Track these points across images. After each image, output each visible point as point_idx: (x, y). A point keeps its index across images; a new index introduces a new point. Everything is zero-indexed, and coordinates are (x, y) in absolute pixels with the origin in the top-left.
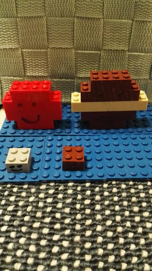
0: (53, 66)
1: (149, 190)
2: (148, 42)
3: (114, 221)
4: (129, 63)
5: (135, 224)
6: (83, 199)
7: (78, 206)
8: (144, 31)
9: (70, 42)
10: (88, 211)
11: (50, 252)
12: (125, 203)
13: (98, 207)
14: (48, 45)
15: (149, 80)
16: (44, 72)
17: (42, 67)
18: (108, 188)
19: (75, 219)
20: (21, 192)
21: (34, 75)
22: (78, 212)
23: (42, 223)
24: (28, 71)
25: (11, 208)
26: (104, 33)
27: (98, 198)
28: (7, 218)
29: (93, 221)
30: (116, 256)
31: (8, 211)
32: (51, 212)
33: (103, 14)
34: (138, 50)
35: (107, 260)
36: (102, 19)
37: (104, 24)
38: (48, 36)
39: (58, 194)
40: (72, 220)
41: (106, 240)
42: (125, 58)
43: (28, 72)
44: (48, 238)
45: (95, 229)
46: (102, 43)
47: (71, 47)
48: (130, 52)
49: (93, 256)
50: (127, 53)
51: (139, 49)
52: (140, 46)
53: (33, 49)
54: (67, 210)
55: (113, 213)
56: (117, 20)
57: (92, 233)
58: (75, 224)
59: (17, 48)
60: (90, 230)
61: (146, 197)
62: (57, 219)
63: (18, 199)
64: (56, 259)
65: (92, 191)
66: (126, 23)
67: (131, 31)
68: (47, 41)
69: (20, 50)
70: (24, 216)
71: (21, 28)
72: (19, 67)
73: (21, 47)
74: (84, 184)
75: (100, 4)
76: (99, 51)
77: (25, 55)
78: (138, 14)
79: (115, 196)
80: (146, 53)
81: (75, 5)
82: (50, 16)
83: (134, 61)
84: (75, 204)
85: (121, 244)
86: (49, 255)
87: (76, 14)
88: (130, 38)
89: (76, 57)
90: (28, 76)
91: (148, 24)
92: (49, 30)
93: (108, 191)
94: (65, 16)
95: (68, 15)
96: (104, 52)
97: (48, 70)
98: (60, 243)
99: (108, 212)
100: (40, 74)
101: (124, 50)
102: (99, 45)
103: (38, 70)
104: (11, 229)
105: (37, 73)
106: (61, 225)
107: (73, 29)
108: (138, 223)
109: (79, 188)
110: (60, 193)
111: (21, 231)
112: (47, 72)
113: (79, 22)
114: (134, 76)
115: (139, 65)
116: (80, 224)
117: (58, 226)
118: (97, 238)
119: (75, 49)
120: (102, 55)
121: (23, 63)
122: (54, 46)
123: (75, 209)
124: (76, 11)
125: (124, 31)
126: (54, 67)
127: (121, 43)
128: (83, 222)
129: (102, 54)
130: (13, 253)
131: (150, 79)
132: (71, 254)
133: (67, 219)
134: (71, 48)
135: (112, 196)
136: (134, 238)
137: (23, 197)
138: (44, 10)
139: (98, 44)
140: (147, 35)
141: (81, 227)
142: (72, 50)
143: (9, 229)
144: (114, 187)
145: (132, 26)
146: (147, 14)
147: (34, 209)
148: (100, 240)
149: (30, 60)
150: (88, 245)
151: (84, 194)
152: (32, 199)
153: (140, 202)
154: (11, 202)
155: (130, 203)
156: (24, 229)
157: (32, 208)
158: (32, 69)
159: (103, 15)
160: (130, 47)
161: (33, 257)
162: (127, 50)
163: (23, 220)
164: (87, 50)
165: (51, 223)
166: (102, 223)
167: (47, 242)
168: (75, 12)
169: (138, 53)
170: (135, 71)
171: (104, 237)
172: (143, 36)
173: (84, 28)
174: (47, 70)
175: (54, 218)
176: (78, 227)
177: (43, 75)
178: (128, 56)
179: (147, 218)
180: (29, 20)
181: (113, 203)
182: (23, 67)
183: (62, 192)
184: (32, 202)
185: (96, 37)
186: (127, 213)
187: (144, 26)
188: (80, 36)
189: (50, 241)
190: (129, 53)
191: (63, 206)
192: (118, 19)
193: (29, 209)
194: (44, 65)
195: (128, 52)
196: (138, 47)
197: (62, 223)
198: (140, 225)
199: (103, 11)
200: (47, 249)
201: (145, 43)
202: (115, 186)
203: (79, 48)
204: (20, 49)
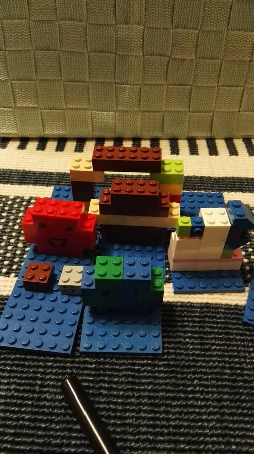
4: (117, 94)
8: (128, 64)
9: (58, 74)
14: (37, 77)
16: (34, 103)
17: (32, 98)
21: (24, 106)
26: (90, 66)
33: (87, 49)
36: (87, 53)
37: (89, 58)
38: (36, 68)
43: (18, 103)
47: (59, 79)
51: (125, 82)
52: (126, 79)
53: (23, 81)
59: (6, 80)
66: (109, 57)
67: (115, 64)
68: (36, 73)
70: (14, 225)
71: (9, 61)
72: (9, 98)
75: (83, 39)
77: (15, 86)
78: (120, 48)
80: (132, 86)
81: (60, 40)
82: (36, 49)
83: (121, 92)
87: (61, 48)
88: (115, 71)
89: (65, 88)
90: (19, 108)
91: (131, 58)
92: (37, 62)
94: (51, 50)
95: (54, 49)
96: (92, 84)
101: (111, 82)
103: (28, 101)
105: (27, 104)
107: (59, 62)
112: (37, 104)
113: (65, 55)
114: (123, 107)
121: (13, 95)
122: (42, 78)
124: (62, 45)
125: (109, 65)
127: (106, 76)
129: (90, 86)
137: (13, 214)
138: (31, 44)
140: (130, 68)
145: (115, 59)
146: (128, 48)
149: (20, 91)
158: (22, 101)
169: (125, 86)
170: (123, 103)
172: (127, 69)
173: (70, 61)
178: (116, 88)
180: (17, 53)
182: (12, 99)
187: (126, 60)
188: (67, 69)
199: (86, 45)
201: (130, 76)
204: (9, 80)
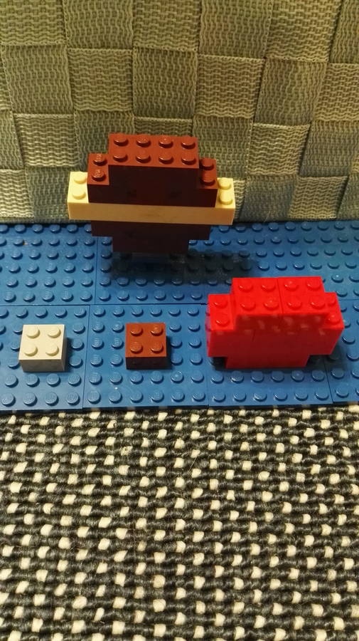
0: (86, 148)
1: (274, 427)
2: (297, 105)
3: (207, 489)
4: (254, 143)
5: (243, 495)
6: (153, 447)
7: (143, 462)
8: (290, 81)
9: (124, 99)
10: (161, 471)
11: (94, 550)
12: (229, 455)
13: (179, 463)
14: (74, 105)
15: (298, 176)
16: (67, 159)
17: (63, 149)
18: (199, 423)
19: (137, 486)
20: (37, 434)
21: (45, 165)
22: (143, 472)
23: (79, 495)
24: (31, 158)
25: (20, 468)
26: (201, 84)
27: (179, 443)
28: (15, 488)
29: (169, 490)
30: (208, 554)
31: (15, 474)
32: (95, 474)
33: (197, 44)
34: (275, 118)
35: (191, 563)
36: (196, 54)
37: (199, 65)
38: (72, 86)
39: (106, 437)
40: (133, 489)
41: (191, 526)
42: (246, 133)
43: (31, 160)
44: (91, 523)
45: (173, 506)
46: (194, 103)
47: (126, 110)
48: (257, 122)
49: (168, 555)
50: (251, 124)
51: (277, 117)
52: (280, 111)
53: (42, 113)
54: (123, 470)
55: (205, 474)
56: (229, 58)
57: (167, 513)
58: (137, 497)
59: (3, 111)
60: (163, 507)
61: (266, 442)
62: (106, 487)
63: (32, 448)
64: (105, 562)
65: (170, 430)
66: (249, 64)
67: (261, 79)
68: (72, 96)
69: (11, 116)
70: (46, 482)
71: (9, 70)
72: (10, 149)
73: (13, 109)
74: (155, 417)
75: (190, 21)
76: (188, 118)
77: (24, 125)
78: (278, 45)
79: (211, 439)
80: (291, 125)
81: (133, 23)
82: (75, 43)
83: (265, 140)
84: (137, 456)
85: (216, 533)
86: (93, 555)
87: (136, 42)
88: (258, 94)
89: (138, 129)
90: (32, 168)
91: (300, 67)
92: (76, 74)
93: (199, 430)
94: (112, 45)
95: (118, 43)
96: (200, 121)
97: (76, 154)
98: (111, 533)
99: (196, 473)
100: (59, 162)
101: (243, 118)
102: (189, 106)
103: (53, 154)
104: (24, 508)
105: (52, 161)
106: (112, 499)
107: (129, 73)
108: (247, 492)
109: (145, 425)
110: (110, 436)
111: (42, 513)
112: (74, 160)
113: (143, 57)
114: (264, 168)
115: (275, 148)
116: (146, 497)
117: (107, 501)
118: (176, 522)
119: (136, 113)
120: (194, 128)
121: (19, 141)
122: (88, 108)
123: (138, 466)
124: (137, 34)
125: (245, 81)
126: (88, 149)
127: (236, 105)
128: (153, 492)
129: (195, 125)
130: (32, 553)
131: (298, 174)
132: (130, 551)
133: (123, 487)
134: (127, 112)
135: (205, 440)
136: (240, 521)
138: (62, 32)
139: (186, 104)
140: (295, 89)
141: (149, 501)
142: (128, 114)
143: (20, 509)
144: (210, 421)
145: (263, 69)
146: (299, 46)
147: (63, 469)
148: (180, 524)
149: (35, 134)
150: (160, 535)
151: (155, 437)
152: (57, 449)
153: (255, 452)
154: (19, 454)
155: (238, 455)
156: (47, 508)
157: (60, 467)
158: (41, 154)
159: (199, 45)
160: (258, 113)
161: (65, 559)
162: (249, 117)
163: (44, 492)
164: (162, 117)
165: (94, 495)
166: (185, 494)
167: (89, 531)
168: (134, 37)
169: (275, 126)
170: (266, 160)
171: (188, 520)
172: (286, 90)
173: (155, 71)
174: (73, 156)
175: (99, 485)
176: (143, 502)
177: (64, 164)
178: (253, 130)
179: (265, 482)
180: (27, 52)
181: (207, 453)
182: (19, 150)
183: (114, 432)
184: (59, 455)
185: (183, 91)
186: (230, 474)
187: (289, 70)
188: (146, 88)
189: (94, 528)
190: (255, 125)
191: (115, 462)
192: (231, 56)
193: (54, 468)
194: (66, 145)
195: (252, 121)
196: (276, 112)
197: (115, 496)
198: (251, 497)
199: (198, 36)
200: (90, 544)
201: (292, 106)
202: (212, 418)
203: (143, 112)
204: (11, 112)
